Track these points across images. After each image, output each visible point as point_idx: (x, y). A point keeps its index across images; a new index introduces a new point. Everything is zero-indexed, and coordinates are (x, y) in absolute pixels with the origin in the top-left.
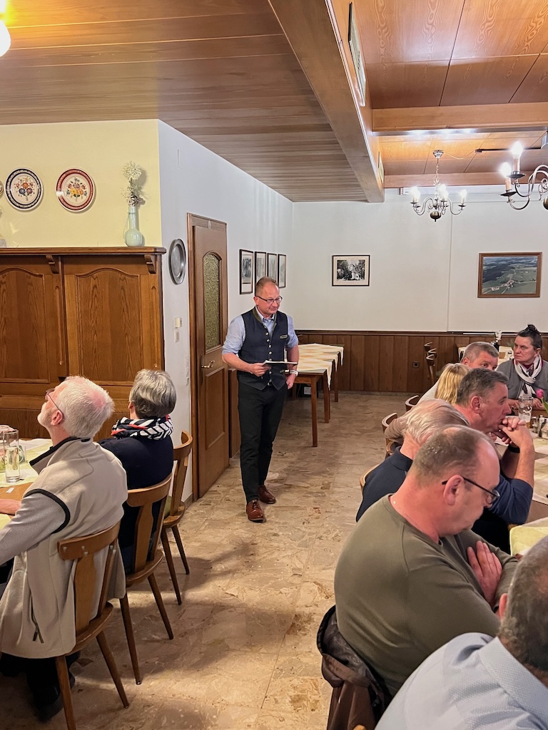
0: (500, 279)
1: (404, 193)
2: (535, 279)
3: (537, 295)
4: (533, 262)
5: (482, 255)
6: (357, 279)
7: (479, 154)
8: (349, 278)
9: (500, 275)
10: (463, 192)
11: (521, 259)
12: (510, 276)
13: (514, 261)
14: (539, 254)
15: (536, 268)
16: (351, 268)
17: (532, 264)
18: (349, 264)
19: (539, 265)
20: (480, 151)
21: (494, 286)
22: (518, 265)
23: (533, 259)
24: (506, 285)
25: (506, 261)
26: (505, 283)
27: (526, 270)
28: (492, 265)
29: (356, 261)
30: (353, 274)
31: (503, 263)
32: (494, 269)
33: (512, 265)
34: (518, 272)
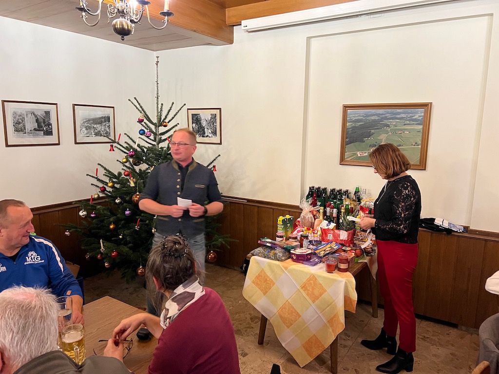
0: (369, 140)
2: (420, 142)
3: (422, 166)
4: (416, 117)
5: (346, 107)
9: (369, 135)
11: (399, 114)
12: (384, 137)
13: (388, 116)
15: (421, 127)
16: (204, 124)
17: (415, 120)
18: (203, 118)
19: (426, 123)
21: (362, 150)
22: (394, 122)
23: (417, 113)
25: (378, 115)
27: (406, 130)
28: (359, 121)
29: (208, 115)
31: (373, 118)
32: (361, 127)
33: (386, 122)
34: (394, 132)
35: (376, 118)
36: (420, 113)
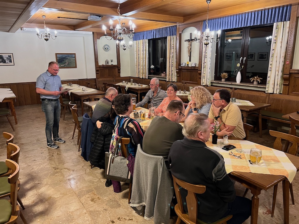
0: (64, 62)
1: (24, 30)
2: (75, 62)
3: (76, 67)
5: (56, 54)
6: (9, 63)
7: (59, 18)
8: (5, 62)
10: (56, 32)
12: (67, 61)
13: (67, 56)
14: (75, 54)
16: (5, 59)
18: (4, 57)
19: (75, 57)
20: (59, 17)
21: (62, 65)
22: (69, 57)
23: (73, 55)
24: (66, 64)
26: (65, 63)
27: (72, 59)
28: (60, 57)
29: (7, 56)
30: (6, 61)
31: (64, 57)
32: (61, 59)
33: (67, 57)
34: (69, 60)
35: (64, 56)
36: (74, 56)
